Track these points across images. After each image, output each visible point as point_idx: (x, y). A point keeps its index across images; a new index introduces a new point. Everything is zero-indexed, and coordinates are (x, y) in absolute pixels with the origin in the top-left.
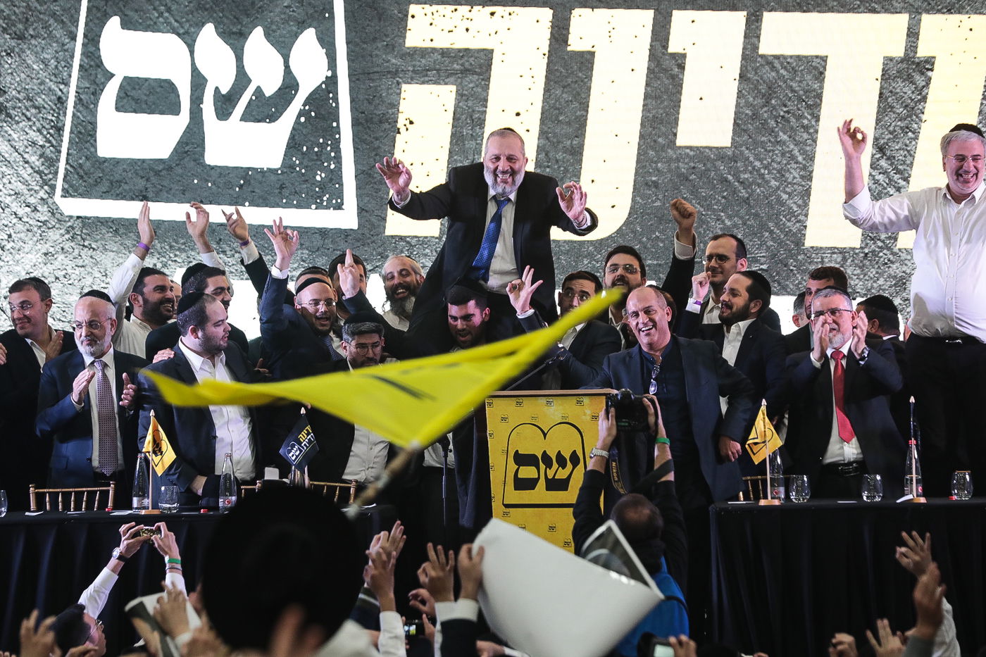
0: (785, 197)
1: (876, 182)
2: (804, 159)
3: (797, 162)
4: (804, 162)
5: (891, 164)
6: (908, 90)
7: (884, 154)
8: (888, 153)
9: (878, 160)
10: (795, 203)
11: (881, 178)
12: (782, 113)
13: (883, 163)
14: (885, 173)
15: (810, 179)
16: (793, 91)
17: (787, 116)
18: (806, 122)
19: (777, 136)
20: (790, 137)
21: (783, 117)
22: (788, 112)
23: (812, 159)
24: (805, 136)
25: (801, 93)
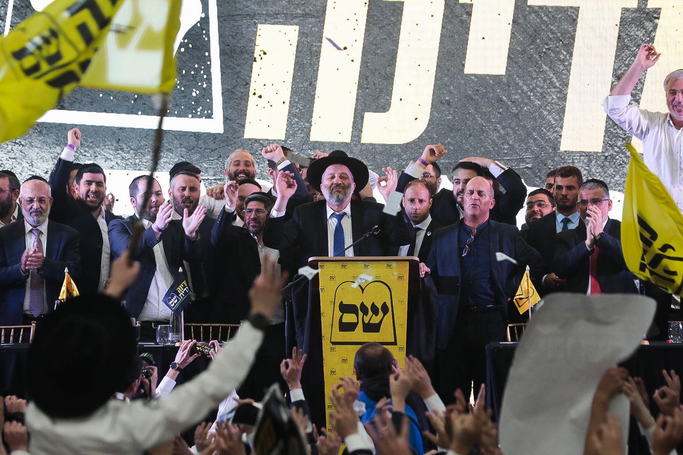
0: (545, 113)
3: (555, 87)
4: (560, 87)
6: (640, 33)
10: (553, 118)
12: (544, 50)
15: (565, 100)
16: (553, 33)
17: (548, 52)
18: (562, 57)
19: (540, 67)
20: (550, 68)
21: (545, 53)
22: (549, 49)
23: (566, 85)
24: (562, 67)
25: (559, 34)
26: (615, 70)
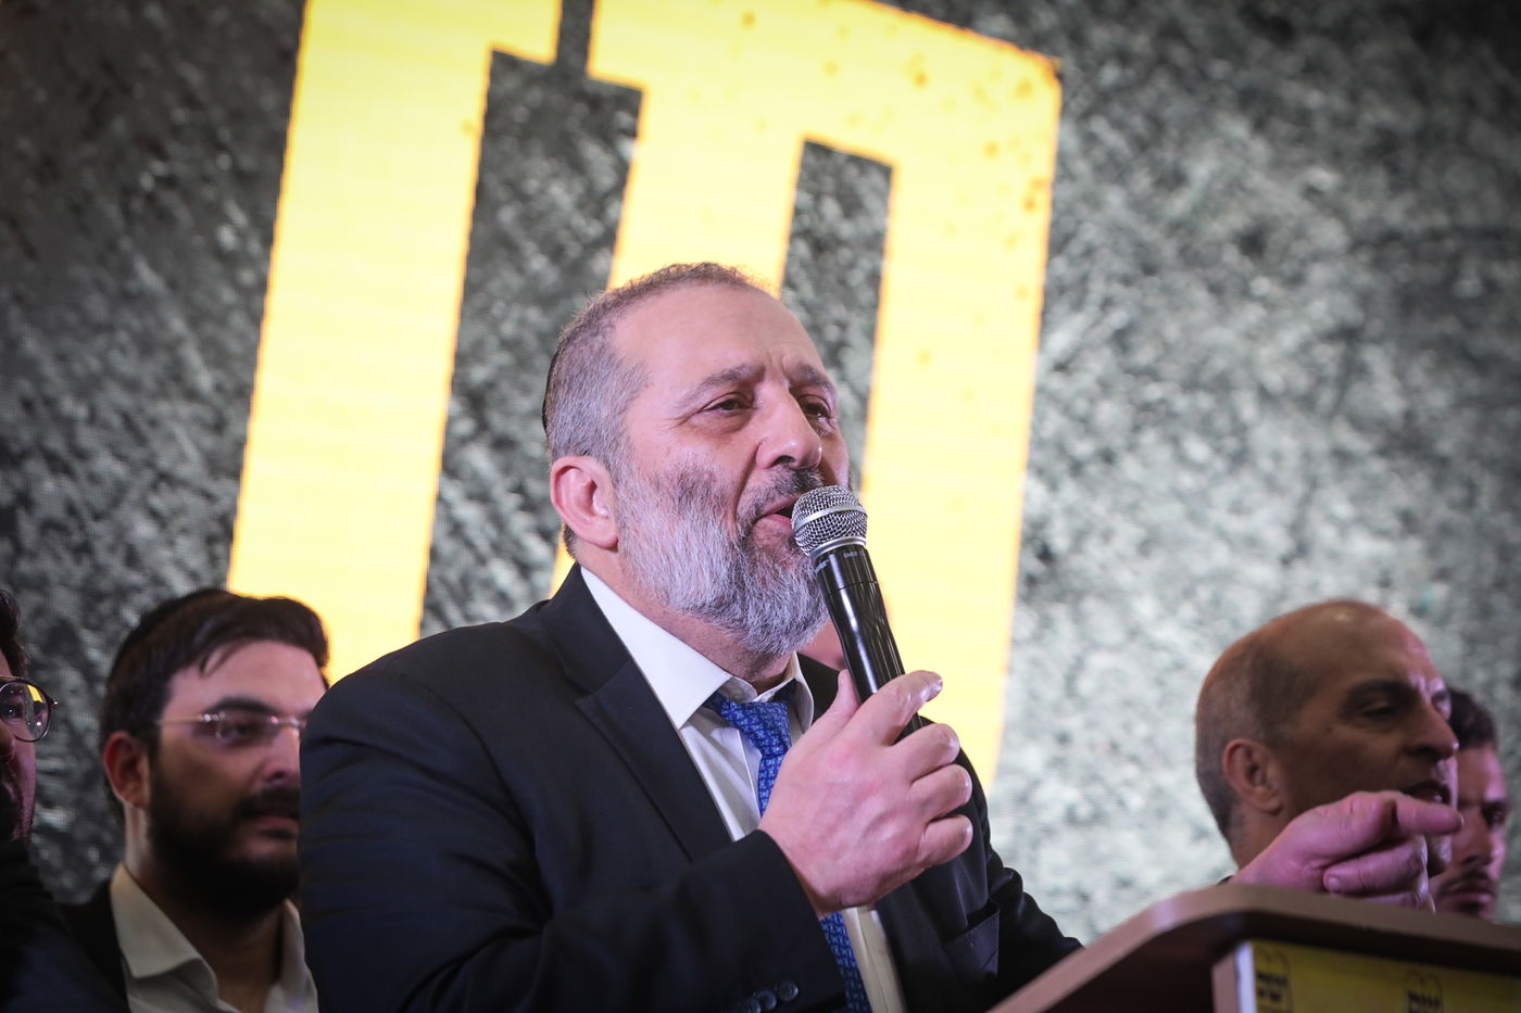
0: (144, 530)
1: (456, 529)
2: (219, 388)
3: (192, 395)
4: (218, 400)
5: (506, 470)
6: (562, 194)
7: (483, 426)
8: (497, 421)
9: (464, 441)
10: (179, 564)
11: (469, 513)
12: (147, 182)
13: (479, 459)
14: (481, 496)
15: (235, 473)
16: (190, 101)
17: (169, 199)
18: (227, 237)
19: (126, 271)
20: (172, 284)
21: (150, 198)
22: (168, 182)
23: (243, 394)
24: (228, 296)
25: (217, 114)
26: (462, 359)
